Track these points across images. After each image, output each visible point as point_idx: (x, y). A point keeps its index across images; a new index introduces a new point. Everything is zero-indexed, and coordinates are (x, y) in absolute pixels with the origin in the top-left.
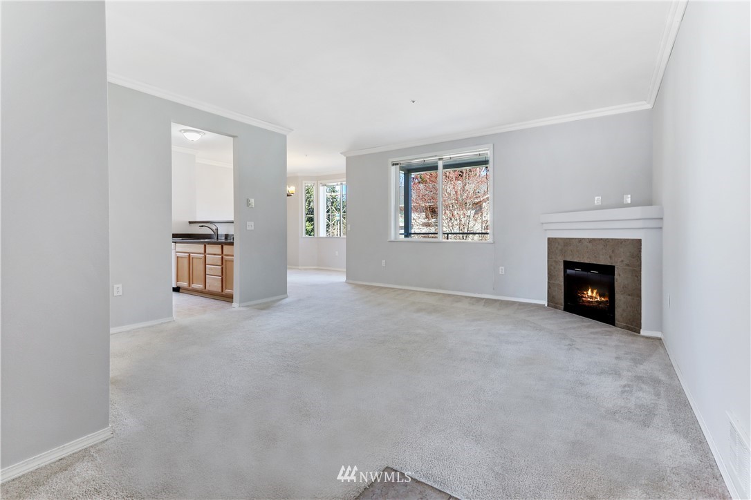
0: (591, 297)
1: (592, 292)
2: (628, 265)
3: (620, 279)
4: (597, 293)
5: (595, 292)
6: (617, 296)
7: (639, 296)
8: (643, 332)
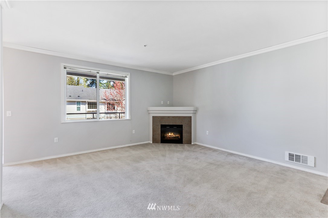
0: (171, 136)
1: (171, 134)
2: (187, 124)
3: (185, 129)
4: (173, 134)
5: (172, 134)
6: (184, 134)
7: (191, 133)
8: (192, 144)
